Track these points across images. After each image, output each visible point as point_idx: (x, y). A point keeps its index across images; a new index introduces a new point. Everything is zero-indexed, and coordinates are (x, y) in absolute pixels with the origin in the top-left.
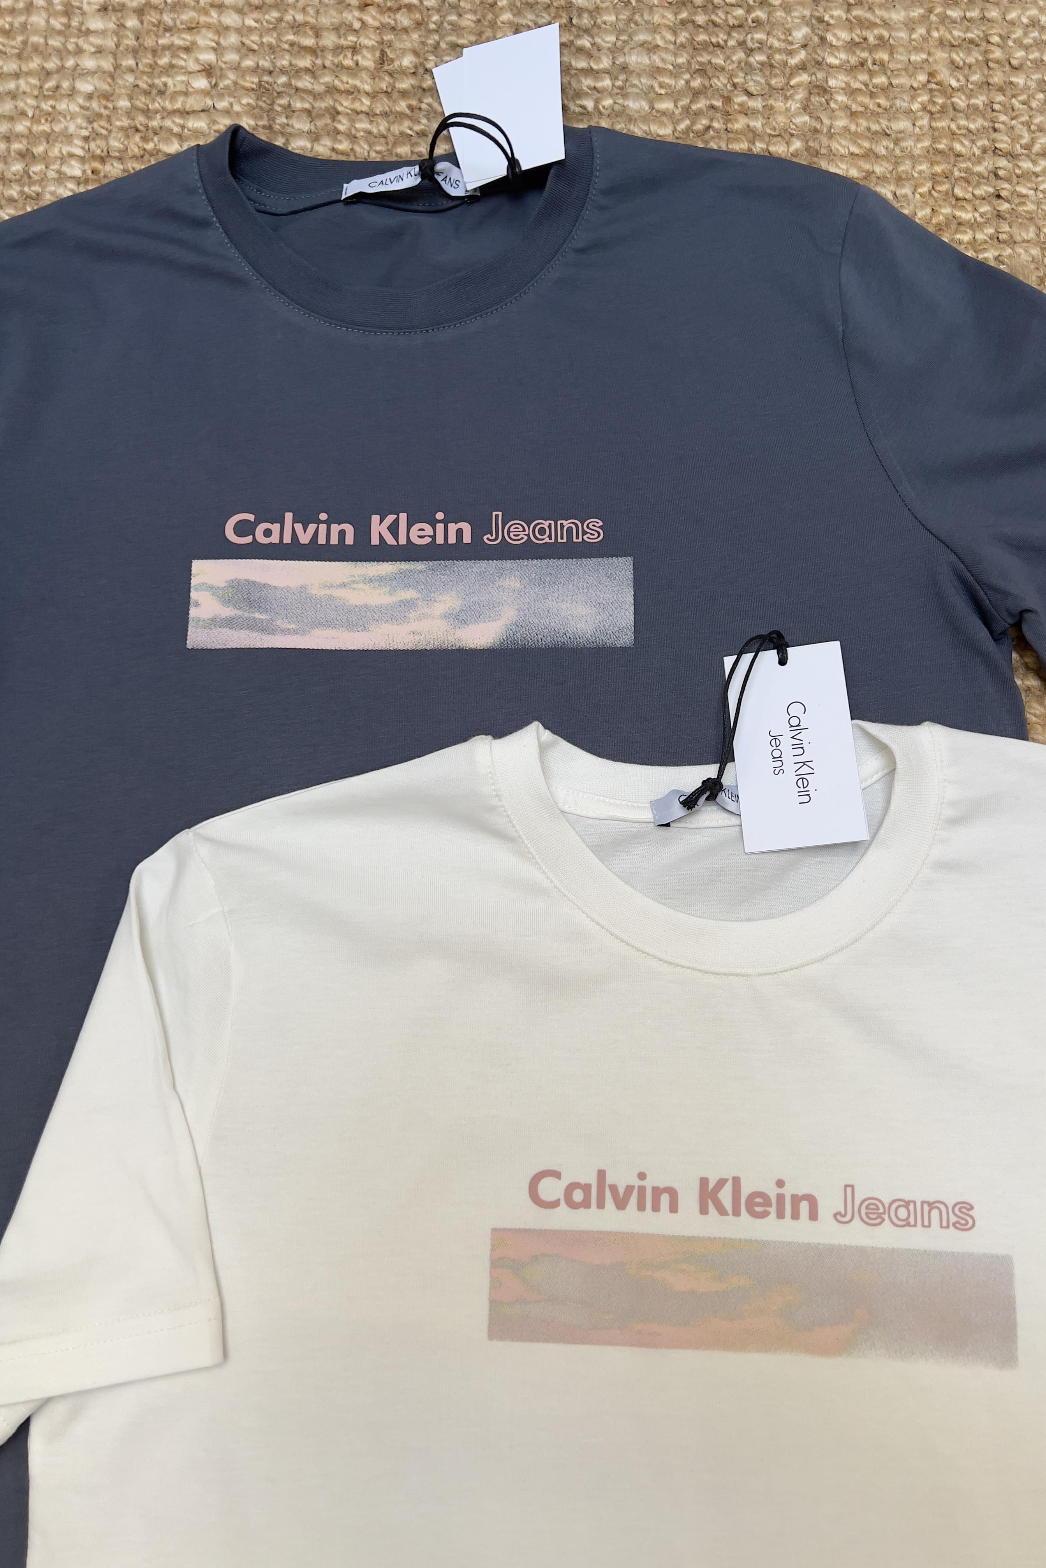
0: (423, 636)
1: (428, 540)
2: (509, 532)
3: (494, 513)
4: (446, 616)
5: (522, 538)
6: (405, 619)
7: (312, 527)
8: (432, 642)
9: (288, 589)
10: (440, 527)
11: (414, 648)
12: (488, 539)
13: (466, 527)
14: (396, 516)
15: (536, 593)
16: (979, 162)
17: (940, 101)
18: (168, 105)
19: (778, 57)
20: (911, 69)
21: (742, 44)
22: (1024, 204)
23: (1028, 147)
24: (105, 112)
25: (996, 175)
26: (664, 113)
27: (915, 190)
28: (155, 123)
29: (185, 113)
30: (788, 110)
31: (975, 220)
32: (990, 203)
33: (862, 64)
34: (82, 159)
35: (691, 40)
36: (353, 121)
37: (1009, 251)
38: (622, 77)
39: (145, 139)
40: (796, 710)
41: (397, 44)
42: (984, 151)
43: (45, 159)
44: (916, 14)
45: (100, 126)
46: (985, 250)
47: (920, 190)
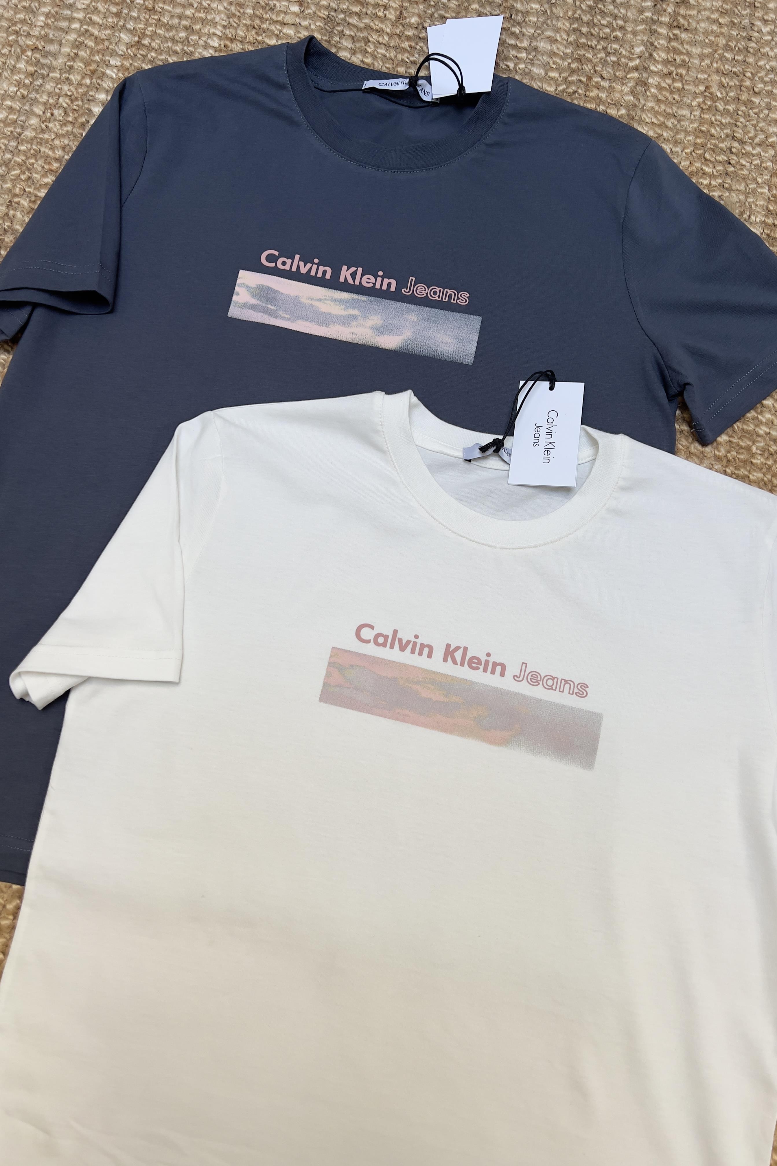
0: (358, 336)
1: (371, 285)
2: (417, 289)
3: (411, 278)
4: (372, 328)
5: (423, 294)
6: (349, 325)
7: (309, 265)
8: (362, 340)
9: (289, 296)
10: (379, 279)
11: (351, 341)
12: (404, 291)
13: (394, 282)
14: (356, 269)
15: (424, 325)
16: (723, 141)
17: (709, 103)
18: (275, 18)
19: (623, 60)
20: (697, 82)
21: (605, 49)
22: (742, 169)
23: (752, 139)
24: (238, 14)
25: (731, 152)
26: (552, 79)
27: (683, 150)
28: (265, 26)
29: (283, 24)
30: (622, 91)
31: (713, 173)
32: (724, 166)
33: (670, 74)
34: (220, 38)
35: (576, 41)
36: (376, 47)
37: (727, 194)
38: (533, 54)
39: (257, 34)
40: (553, 415)
41: (410, 9)
42: (727, 136)
43: (199, 33)
44: (707, 52)
45: (233, 21)
46: (714, 191)
47: (686, 151)
